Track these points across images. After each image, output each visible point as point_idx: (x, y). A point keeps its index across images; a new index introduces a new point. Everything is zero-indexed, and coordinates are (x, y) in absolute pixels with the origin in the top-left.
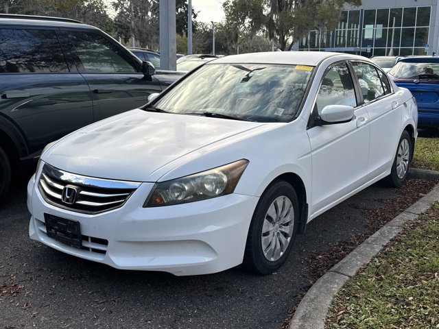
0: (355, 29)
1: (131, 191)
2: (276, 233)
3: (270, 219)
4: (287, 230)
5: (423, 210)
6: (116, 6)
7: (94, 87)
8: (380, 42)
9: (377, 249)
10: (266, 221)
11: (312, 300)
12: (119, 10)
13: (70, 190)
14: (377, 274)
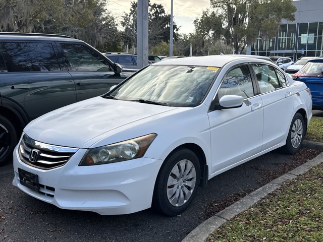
0: (294, 37)
1: (71, 154)
2: (180, 186)
3: (174, 176)
4: (190, 184)
5: (302, 173)
6: (123, 24)
7: (77, 81)
8: (311, 47)
9: (256, 200)
10: (170, 177)
11: (193, 236)
12: (125, 28)
13: (34, 152)
14: (248, 219)
